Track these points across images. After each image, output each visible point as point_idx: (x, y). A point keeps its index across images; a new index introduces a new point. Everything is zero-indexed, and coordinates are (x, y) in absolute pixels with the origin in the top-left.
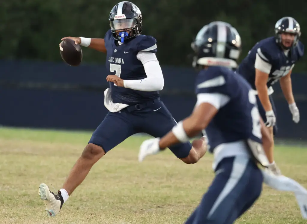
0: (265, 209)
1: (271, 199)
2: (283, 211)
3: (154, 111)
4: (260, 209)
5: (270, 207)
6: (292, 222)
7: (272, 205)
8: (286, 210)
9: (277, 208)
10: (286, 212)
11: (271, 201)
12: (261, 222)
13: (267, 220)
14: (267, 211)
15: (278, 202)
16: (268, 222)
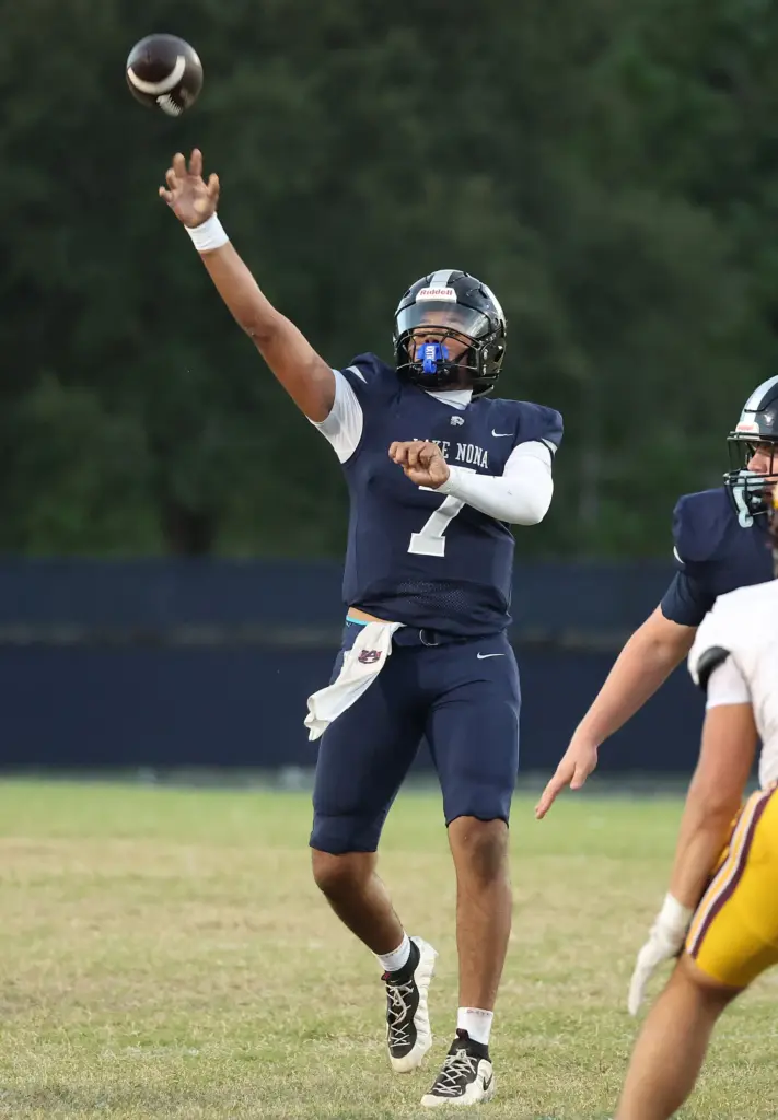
0: (199, 993)
1: (219, 962)
2: (257, 997)
3: (479, 657)
4: (186, 993)
5: (215, 987)
6: (284, 1029)
7: (224, 979)
8: (266, 993)
9: (237, 987)
10: (266, 1000)
11: (219, 967)
12: (189, 1035)
13: (205, 1028)
14: (205, 998)
15: (239, 968)
16: (211, 1035)
